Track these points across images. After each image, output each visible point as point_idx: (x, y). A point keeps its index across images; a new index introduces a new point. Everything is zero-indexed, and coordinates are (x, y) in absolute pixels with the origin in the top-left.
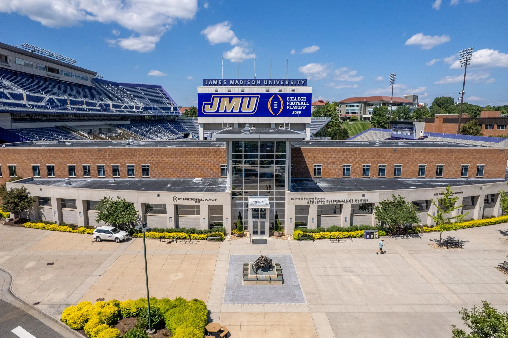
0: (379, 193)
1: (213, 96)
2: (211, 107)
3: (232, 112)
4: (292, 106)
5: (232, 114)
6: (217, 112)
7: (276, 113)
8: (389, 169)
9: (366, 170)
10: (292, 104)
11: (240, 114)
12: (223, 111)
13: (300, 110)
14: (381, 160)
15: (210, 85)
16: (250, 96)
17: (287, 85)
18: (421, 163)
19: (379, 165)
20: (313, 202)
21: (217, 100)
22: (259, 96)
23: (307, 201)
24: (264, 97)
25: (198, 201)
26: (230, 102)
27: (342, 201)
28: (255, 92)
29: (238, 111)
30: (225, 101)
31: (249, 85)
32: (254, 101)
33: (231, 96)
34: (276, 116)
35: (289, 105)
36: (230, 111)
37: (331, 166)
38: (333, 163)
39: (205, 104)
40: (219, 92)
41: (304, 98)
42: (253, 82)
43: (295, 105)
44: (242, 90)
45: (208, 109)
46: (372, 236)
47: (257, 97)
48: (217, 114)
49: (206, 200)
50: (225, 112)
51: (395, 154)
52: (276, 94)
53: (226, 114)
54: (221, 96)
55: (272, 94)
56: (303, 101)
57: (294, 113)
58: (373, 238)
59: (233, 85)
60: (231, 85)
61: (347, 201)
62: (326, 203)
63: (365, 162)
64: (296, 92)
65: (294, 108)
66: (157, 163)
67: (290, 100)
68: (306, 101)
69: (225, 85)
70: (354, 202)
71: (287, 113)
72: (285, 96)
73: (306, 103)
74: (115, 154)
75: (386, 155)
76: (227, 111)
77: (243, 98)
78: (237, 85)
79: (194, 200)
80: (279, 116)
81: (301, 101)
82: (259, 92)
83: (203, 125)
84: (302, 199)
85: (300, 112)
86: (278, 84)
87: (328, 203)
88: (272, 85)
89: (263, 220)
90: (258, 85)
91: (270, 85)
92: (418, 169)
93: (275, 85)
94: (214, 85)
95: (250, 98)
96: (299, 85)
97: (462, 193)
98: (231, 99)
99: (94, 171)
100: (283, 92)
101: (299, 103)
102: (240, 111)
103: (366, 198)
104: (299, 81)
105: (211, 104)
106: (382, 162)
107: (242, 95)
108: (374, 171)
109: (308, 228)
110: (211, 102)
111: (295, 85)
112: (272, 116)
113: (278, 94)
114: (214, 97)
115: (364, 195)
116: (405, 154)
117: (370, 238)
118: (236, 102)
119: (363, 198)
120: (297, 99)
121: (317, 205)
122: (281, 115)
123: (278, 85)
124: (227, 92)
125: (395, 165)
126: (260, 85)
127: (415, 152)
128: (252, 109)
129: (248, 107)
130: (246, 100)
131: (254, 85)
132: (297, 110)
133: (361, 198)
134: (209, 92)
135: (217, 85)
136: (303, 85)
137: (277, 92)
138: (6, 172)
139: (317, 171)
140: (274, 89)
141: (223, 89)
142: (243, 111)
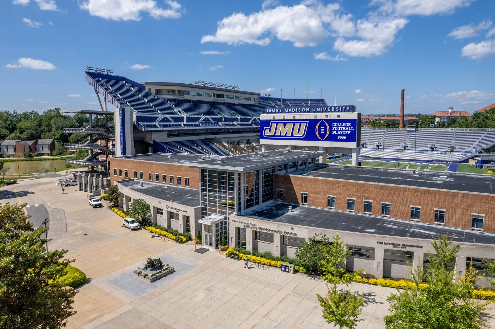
0: (308, 230)
1: (271, 122)
2: (270, 131)
3: (285, 136)
4: (337, 131)
5: (285, 138)
6: (274, 135)
7: (322, 137)
8: (376, 207)
9: (350, 205)
10: (337, 129)
11: (292, 138)
12: (279, 135)
13: (345, 135)
14: (366, 195)
15: (270, 113)
16: (300, 122)
17: (333, 112)
18: (414, 204)
19: (364, 200)
20: (248, 227)
21: (274, 126)
22: (308, 122)
23: (243, 224)
24: (312, 123)
25: (178, 210)
26: (284, 127)
27: (272, 231)
28: (305, 118)
29: (290, 135)
30: (281, 126)
31: (300, 112)
32: (304, 126)
33: (285, 122)
34: (322, 140)
35: (334, 130)
36: (284, 135)
37: (317, 196)
38: (317, 193)
39: (266, 129)
40: (276, 119)
41: (349, 124)
42: (303, 110)
43: (340, 130)
44: (294, 117)
45: (267, 133)
46: (287, 270)
47: (306, 123)
48: (274, 137)
49: (182, 210)
50: (280, 136)
51: (382, 191)
52: (323, 120)
53: (280, 138)
54: (278, 122)
55: (320, 120)
56: (348, 127)
57: (339, 137)
58: (288, 272)
59: (287, 112)
60: (286, 113)
61: (277, 232)
62: (258, 230)
63: (349, 195)
64: (341, 118)
65: (339, 133)
66: (193, 177)
67: (336, 126)
68: (351, 127)
69: (281, 113)
70: (283, 234)
71: (333, 138)
72: (330, 122)
73: (351, 128)
74: (172, 168)
75: (372, 191)
76: (282, 135)
77: (294, 123)
78: (290, 112)
79: (176, 209)
80: (325, 140)
81: (346, 127)
82: (308, 118)
83: (264, 146)
84: (240, 222)
85: (345, 138)
86: (325, 110)
87: (260, 230)
88: (320, 112)
89: (211, 234)
90: (307, 112)
91: (318, 112)
92: (410, 211)
93: (322, 112)
94: (273, 113)
95: (300, 123)
96: (345, 111)
97: (422, 247)
98: (285, 124)
100: (329, 118)
101: (344, 128)
102: (292, 135)
103: (294, 232)
104: (344, 108)
105: (270, 129)
106: (368, 198)
107: (294, 122)
108: (358, 205)
109: (247, 249)
110: (270, 127)
111: (341, 111)
112: (319, 140)
113: (325, 120)
114: (272, 123)
115: (292, 229)
116: (393, 192)
117: (285, 271)
118: (289, 127)
119: (292, 231)
120: (342, 124)
121: (251, 230)
122: (327, 140)
123: (325, 112)
124: (282, 119)
125: (382, 202)
126: (309, 112)
127: (406, 191)
128: (302, 133)
129: (299, 132)
130: (297, 125)
131: (305, 112)
132: (342, 135)
133: (290, 231)
134: (269, 119)
135: (275, 113)
136: (349, 111)
137: (324, 118)
138: (124, 174)
139: (305, 199)
140: (321, 116)
141: (279, 116)
142: (294, 135)
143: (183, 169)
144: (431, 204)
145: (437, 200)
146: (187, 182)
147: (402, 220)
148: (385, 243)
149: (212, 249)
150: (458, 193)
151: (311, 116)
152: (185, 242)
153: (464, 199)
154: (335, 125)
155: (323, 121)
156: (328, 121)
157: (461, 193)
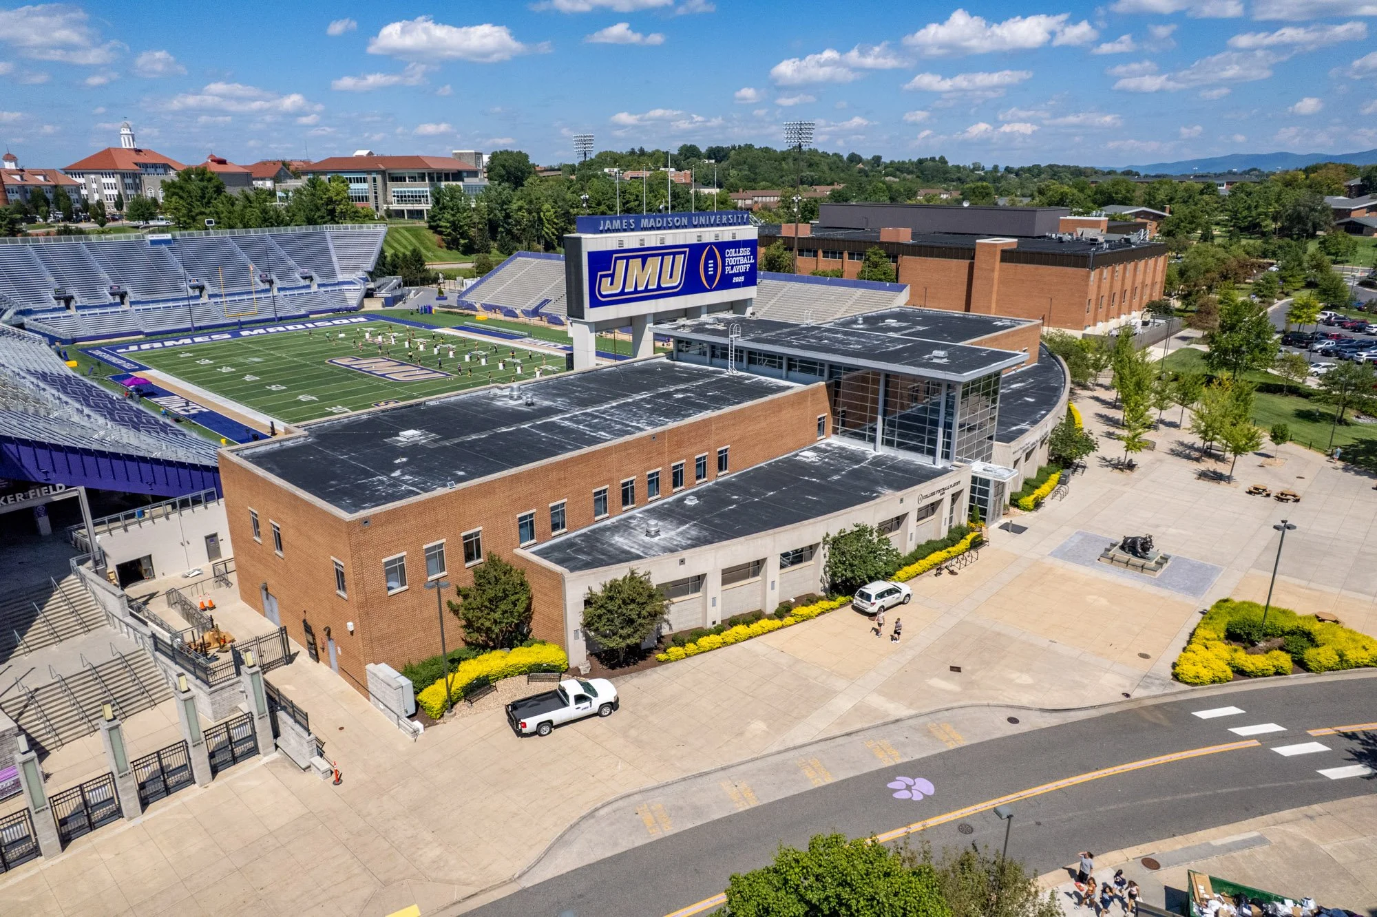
1: (615, 256)
2: (612, 283)
3: (646, 289)
4: (733, 268)
5: (646, 295)
7: (710, 284)
10: (733, 263)
11: (661, 293)
12: (633, 289)
13: (742, 274)
15: (609, 231)
16: (673, 251)
17: (724, 225)
21: (621, 265)
22: (687, 249)
24: (695, 251)
26: (643, 268)
28: (682, 243)
31: (672, 228)
32: (680, 259)
33: (643, 255)
34: (711, 290)
35: (729, 266)
36: (643, 289)
39: (602, 276)
40: (626, 247)
41: (748, 250)
42: (678, 221)
43: (736, 264)
44: (662, 240)
45: (606, 288)
47: (684, 253)
48: (623, 298)
50: (636, 291)
52: (711, 244)
53: (636, 296)
54: (628, 254)
55: (707, 244)
57: (734, 280)
59: (647, 229)
60: (644, 229)
64: (737, 237)
65: (735, 271)
67: (730, 256)
68: (750, 255)
69: (634, 230)
71: (725, 282)
72: (724, 247)
73: (750, 258)
76: (639, 289)
77: (663, 256)
78: (652, 228)
81: (744, 257)
82: (688, 243)
85: (742, 279)
86: (712, 223)
88: (705, 226)
90: (685, 227)
91: (702, 225)
93: (709, 225)
94: (616, 231)
95: (674, 255)
96: (745, 223)
98: (644, 259)
100: (720, 240)
101: (741, 260)
102: (659, 288)
105: (612, 276)
107: (662, 251)
110: (611, 272)
111: (737, 224)
112: (705, 290)
113: (714, 244)
114: (617, 259)
118: (653, 266)
120: (738, 252)
122: (718, 288)
123: (714, 225)
124: (638, 246)
126: (688, 227)
129: (671, 277)
130: (668, 260)
131: (679, 228)
132: (739, 274)
134: (610, 248)
135: (621, 230)
137: (713, 240)
140: (709, 235)
141: (631, 240)
142: (663, 286)
151: (691, 236)
154: (729, 253)
156: (718, 245)
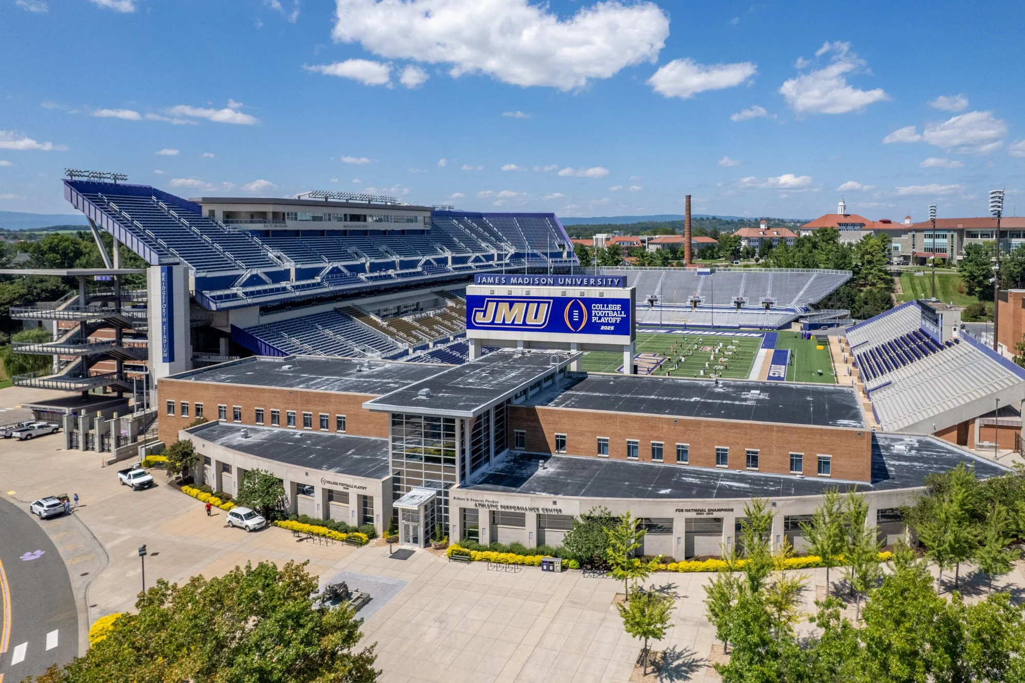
0: (578, 502)
1: (487, 299)
2: (484, 316)
3: (513, 324)
4: (600, 318)
5: (513, 327)
6: (492, 323)
7: (575, 328)
8: (669, 451)
9: (631, 449)
10: (600, 314)
11: (524, 327)
12: (501, 322)
13: (612, 324)
14: (655, 435)
15: (484, 283)
16: (539, 300)
17: (592, 285)
18: (719, 444)
19: (652, 442)
20: (483, 506)
21: (492, 306)
22: (552, 301)
23: (474, 503)
24: (559, 304)
25: (347, 486)
26: (510, 309)
27: (522, 509)
28: (546, 295)
29: (521, 323)
30: (504, 307)
31: (538, 285)
32: (544, 308)
33: (511, 301)
34: (576, 332)
35: (595, 316)
36: (510, 322)
37: (580, 438)
38: (581, 434)
39: (476, 311)
40: (496, 294)
41: (619, 306)
42: (543, 281)
43: (605, 316)
44: (528, 292)
45: (479, 318)
46: (551, 568)
47: (549, 303)
48: (492, 326)
49: (355, 486)
50: (504, 323)
51: (677, 427)
52: (576, 298)
53: (503, 327)
54: (498, 300)
55: (571, 299)
56: (617, 311)
57: (603, 328)
58: (553, 570)
59: (515, 284)
60: (513, 284)
61: (531, 509)
62: (500, 509)
63: (630, 436)
64: (606, 296)
65: (602, 320)
66: (354, 415)
67: (597, 309)
68: (621, 311)
69: (504, 284)
70: (541, 512)
71: (593, 328)
72: (589, 302)
73: (621, 313)
74: (307, 399)
75: (662, 428)
76: (506, 322)
77: (528, 303)
78: (520, 284)
79: (342, 485)
80: (581, 332)
81: (613, 311)
82: (552, 296)
83: (473, 342)
84: (468, 500)
85: (612, 328)
86: (579, 283)
87: (503, 510)
88: (571, 285)
89: (416, 524)
90: (550, 285)
91: (568, 285)
92: (715, 454)
93: (575, 285)
94: (489, 284)
95: (539, 303)
96: (611, 286)
97: (732, 510)
98: (511, 304)
99: (284, 419)
100: (586, 296)
101: (611, 313)
102: (524, 324)
103: (558, 507)
104: (610, 280)
105: (485, 312)
106: (657, 438)
107: (528, 300)
108: (644, 450)
109: (481, 543)
110: (484, 309)
111: (605, 286)
112: (570, 331)
113: (579, 299)
114: (488, 301)
115: (555, 503)
116: (691, 428)
117: (548, 570)
118: (519, 308)
119: (554, 507)
120: (607, 307)
121: (488, 510)
122: (585, 331)
123: (580, 285)
124: (506, 294)
125: (677, 444)
126: (553, 285)
127: (709, 426)
128: (541, 319)
129: (536, 318)
130: (533, 307)
131: (546, 284)
132: (608, 324)
133: (551, 506)
134: (482, 294)
135: (494, 284)
136: (617, 286)
137: (578, 296)
138: (192, 411)
139: (561, 444)
140: (574, 292)
141: (501, 290)
142: (528, 323)
143: (333, 400)
144: (741, 443)
145: (748, 438)
146: (341, 424)
147: (705, 467)
148: (687, 510)
149: (419, 549)
150: (773, 426)
151: (556, 291)
152: (367, 542)
153: (780, 434)
154: (596, 307)
155: (576, 301)
156: (583, 300)
157: (777, 426)
